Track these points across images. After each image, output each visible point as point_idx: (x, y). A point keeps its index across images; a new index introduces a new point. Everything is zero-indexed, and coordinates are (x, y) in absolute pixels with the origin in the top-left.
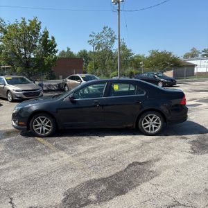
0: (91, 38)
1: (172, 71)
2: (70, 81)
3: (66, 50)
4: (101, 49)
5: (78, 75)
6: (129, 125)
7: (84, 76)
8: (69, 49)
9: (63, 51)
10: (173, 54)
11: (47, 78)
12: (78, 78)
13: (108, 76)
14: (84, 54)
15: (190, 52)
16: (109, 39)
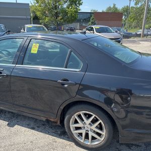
7: (98, 27)
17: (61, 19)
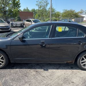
0: (37, 3)
1: (74, 19)
2: (26, 22)
3: (26, 9)
4: (42, 8)
5: (30, 19)
6: (69, 62)
7: (33, 20)
8: (27, 8)
9: (25, 9)
10: (75, 11)
11: (17, 21)
12: (30, 21)
13: (44, 20)
14: (34, 10)
15: (80, 11)
16: (45, 4)
17: (8, 15)
